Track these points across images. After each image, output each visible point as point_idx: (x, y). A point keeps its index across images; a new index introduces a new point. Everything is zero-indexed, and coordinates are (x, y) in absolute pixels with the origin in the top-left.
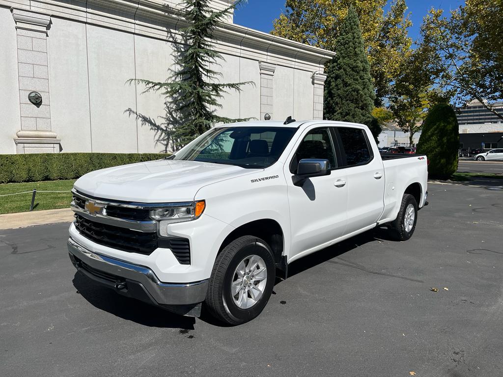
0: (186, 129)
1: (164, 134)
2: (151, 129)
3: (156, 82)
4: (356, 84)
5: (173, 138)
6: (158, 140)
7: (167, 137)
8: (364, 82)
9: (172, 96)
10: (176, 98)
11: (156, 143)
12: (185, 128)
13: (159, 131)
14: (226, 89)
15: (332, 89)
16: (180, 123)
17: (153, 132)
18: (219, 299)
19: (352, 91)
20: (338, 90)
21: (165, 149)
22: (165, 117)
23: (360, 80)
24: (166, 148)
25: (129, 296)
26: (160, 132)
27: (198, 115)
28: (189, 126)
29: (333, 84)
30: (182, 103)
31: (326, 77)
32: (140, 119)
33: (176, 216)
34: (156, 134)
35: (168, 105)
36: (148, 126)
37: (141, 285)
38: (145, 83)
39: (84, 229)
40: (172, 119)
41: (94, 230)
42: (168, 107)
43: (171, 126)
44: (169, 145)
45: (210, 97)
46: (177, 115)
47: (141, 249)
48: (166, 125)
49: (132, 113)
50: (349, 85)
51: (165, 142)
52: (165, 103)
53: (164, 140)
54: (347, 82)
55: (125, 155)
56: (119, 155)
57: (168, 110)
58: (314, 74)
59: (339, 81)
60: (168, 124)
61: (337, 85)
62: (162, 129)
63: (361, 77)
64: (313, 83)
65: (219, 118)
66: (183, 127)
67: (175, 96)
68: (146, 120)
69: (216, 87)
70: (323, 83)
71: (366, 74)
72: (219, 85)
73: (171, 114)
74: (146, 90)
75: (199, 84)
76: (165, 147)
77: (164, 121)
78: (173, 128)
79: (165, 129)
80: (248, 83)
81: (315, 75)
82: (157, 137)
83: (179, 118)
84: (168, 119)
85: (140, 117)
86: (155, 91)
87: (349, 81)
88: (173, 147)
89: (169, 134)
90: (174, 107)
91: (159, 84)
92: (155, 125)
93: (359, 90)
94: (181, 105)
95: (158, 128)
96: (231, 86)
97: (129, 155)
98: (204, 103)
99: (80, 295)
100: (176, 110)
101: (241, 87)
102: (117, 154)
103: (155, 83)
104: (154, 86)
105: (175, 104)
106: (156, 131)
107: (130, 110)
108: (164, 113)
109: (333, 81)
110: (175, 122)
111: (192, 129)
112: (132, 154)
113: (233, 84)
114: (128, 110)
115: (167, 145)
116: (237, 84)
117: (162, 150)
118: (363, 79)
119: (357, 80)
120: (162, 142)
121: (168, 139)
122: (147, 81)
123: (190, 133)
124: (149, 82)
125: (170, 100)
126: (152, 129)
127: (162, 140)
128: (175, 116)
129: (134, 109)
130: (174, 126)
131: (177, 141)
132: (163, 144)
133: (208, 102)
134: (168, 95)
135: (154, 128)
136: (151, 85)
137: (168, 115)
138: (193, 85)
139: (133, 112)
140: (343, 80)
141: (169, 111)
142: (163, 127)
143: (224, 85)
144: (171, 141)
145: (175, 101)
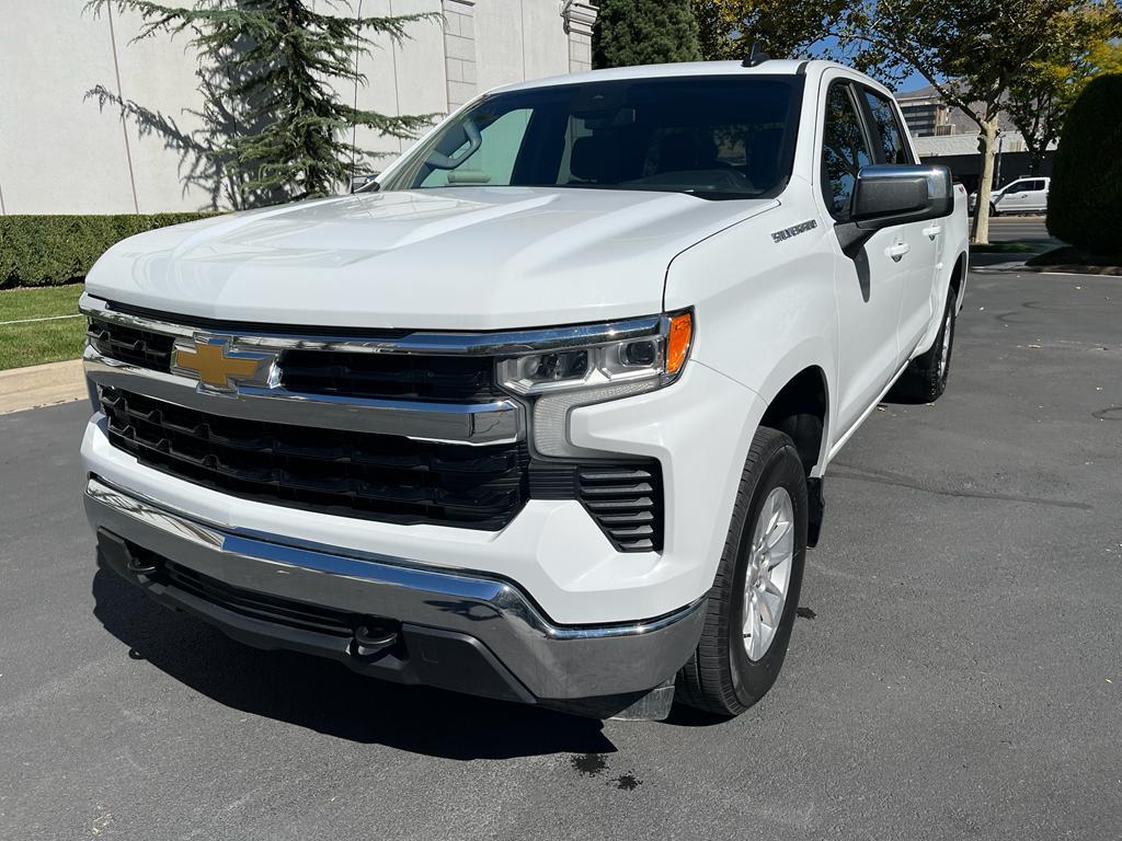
0: (270, 145)
1: (204, 161)
2: (166, 146)
3: (174, 8)
4: (662, 34)
5: (229, 171)
6: (189, 178)
7: (214, 169)
8: (679, 30)
9: (214, 52)
10: (227, 57)
11: (186, 185)
12: (267, 140)
13: (191, 150)
14: (367, 32)
15: (605, 48)
16: (244, 131)
17: (174, 155)
18: (720, 651)
19: (654, 52)
20: (620, 49)
21: (211, 202)
22: (202, 111)
23: (669, 26)
24: (214, 199)
25: (413, 680)
26: (192, 154)
27: (301, 103)
28: (277, 134)
29: (607, 34)
30: (246, 74)
31: (595, 14)
32: (134, 117)
33: (595, 377)
34: (182, 161)
35: (207, 78)
36: (157, 137)
37: (472, 641)
38: (142, 9)
39: (165, 447)
40: (221, 119)
41: (216, 448)
42: (208, 85)
43: (221, 139)
44: (223, 193)
45: (331, 53)
46: (237, 108)
47: (450, 508)
48: (208, 135)
49: (108, 100)
50: (646, 37)
51: (210, 183)
52: (200, 73)
53: (207, 177)
54: (640, 30)
55: (104, 218)
56: (87, 219)
57: (207, 93)
58: (568, 5)
59: (621, 27)
60: (213, 133)
61: (616, 38)
62: (197, 147)
63: (671, 17)
64: (567, 30)
65: (356, 112)
66: (262, 139)
67: (222, 51)
68: (148, 119)
69: (338, 27)
70: (589, 30)
71: (683, 10)
72: (347, 21)
73: (217, 103)
74: (144, 30)
75: (294, 16)
76: (211, 196)
77: (200, 123)
78: (227, 143)
79: (205, 145)
80: (426, 16)
81: (572, 7)
82: (186, 170)
83: (241, 114)
84: (210, 118)
85: (133, 111)
86: (171, 32)
87: (647, 28)
88: (232, 197)
89: (218, 159)
90: (225, 85)
91: (183, 12)
92: (176, 134)
93: (668, 50)
94: (243, 78)
95: (187, 143)
96: (380, 24)
97: (117, 218)
98: (311, 72)
99: (145, 665)
100: (231, 94)
101: (407, 27)
102: (80, 218)
103: (172, 11)
104: (169, 18)
105: (228, 74)
106: (182, 151)
107: (99, 90)
108: (199, 101)
109: (607, 28)
110: (230, 126)
111: (285, 143)
112: (125, 216)
113: (387, 20)
114: (96, 92)
115: (215, 191)
116: (397, 19)
117: (204, 204)
118: (677, 23)
119: (662, 24)
120: (202, 181)
121: (218, 172)
122: (146, 4)
123: (281, 156)
124: (152, 8)
125: (212, 63)
126: (168, 145)
127: (200, 177)
128: (229, 111)
129: (111, 88)
130: (230, 137)
131: (242, 181)
132: (204, 187)
133: (325, 67)
134: (205, 48)
135: (175, 143)
136: (157, 16)
137: (211, 105)
138: (279, 17)
139: (112, 97)
140: (631, 25)
141: (212, 94)
142: (200, 139)
143: (360, 22)
144: (226, 181)
145: (227, 68)
